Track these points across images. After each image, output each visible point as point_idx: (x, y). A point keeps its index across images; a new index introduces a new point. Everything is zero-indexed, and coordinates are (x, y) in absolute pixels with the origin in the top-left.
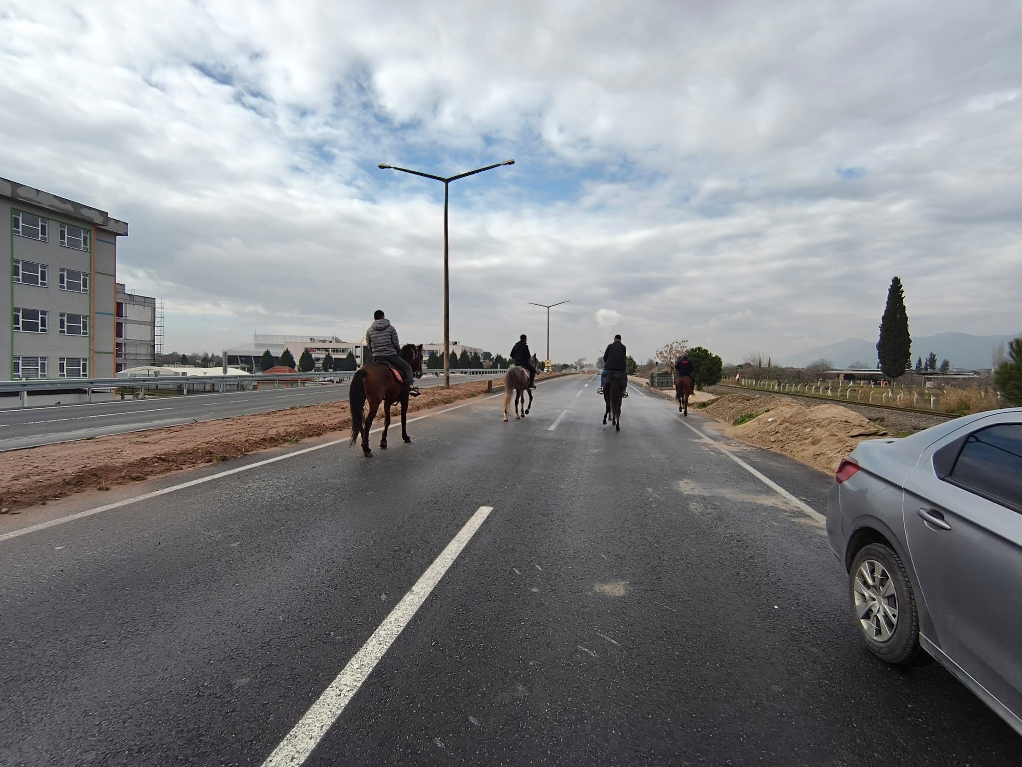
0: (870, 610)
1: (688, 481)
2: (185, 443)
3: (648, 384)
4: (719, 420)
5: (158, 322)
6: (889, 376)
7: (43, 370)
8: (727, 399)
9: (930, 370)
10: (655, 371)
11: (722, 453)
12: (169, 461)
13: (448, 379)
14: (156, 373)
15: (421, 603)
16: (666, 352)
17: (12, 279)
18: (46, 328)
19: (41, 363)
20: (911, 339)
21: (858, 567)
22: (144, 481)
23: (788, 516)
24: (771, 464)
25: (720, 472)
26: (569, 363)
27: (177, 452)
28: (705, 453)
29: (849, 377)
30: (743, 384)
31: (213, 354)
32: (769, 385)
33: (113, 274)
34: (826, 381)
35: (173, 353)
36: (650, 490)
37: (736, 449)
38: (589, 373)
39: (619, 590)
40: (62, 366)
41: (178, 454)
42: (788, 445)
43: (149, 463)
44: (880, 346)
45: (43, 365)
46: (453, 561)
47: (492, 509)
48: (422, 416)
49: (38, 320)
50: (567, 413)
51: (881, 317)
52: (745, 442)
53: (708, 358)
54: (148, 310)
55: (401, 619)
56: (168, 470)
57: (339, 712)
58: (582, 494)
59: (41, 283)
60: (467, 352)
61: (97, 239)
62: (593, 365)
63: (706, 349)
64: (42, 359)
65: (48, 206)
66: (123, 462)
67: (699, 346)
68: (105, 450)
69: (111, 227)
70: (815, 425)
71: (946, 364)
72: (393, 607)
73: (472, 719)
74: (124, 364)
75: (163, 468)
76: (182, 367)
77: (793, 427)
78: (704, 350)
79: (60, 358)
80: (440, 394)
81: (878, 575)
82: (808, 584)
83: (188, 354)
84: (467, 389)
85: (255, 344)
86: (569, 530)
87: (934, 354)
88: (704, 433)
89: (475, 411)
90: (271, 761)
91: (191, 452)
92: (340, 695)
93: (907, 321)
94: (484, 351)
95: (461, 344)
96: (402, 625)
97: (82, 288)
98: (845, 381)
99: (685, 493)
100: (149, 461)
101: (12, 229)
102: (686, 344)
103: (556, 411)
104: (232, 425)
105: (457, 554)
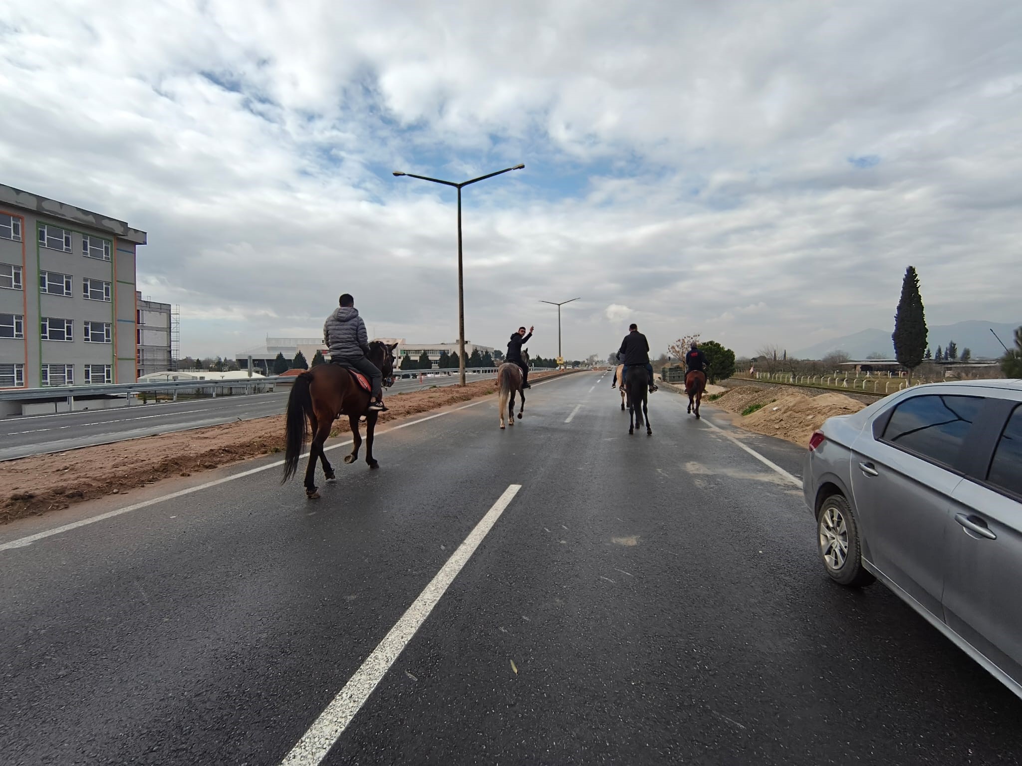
0: (831, 547)
1: (695, 463)
2: (240, 438)
3: (660, 379)
4: (729, 411)
5: (174, 328)
6: (907, 366)
7: (70, 377)
8: (736, 391)
9: (950, 360)
10: (668, 366)
11: (728, 440)
12: (232, 453)
13: (464, 377)
14: (175, 378)
15: (473, 551)
16: (678, 346)
17: (39, 290)
18: (72, 336)
19: (68, 370)
20: (927, 328)
21: (823, 515)
22: (215, 469)
23: (782, 489)
24: (773, 448)
25: (724, 455)
26: (581, 360)
27: (237, 445)
28: (712, 439)
29: (866, 368)
30: (758, 377)
31: (226, 358)
32: (784, 378)
33: (133, 282)
34: (843, 372)
35: (187, 357)
36: (659, 470)
37: (742, 436)
38: (601, 369)
39: (632, 542)
40: (87, 373)
41: (238, 447)
42: (791, 431)
43: (216, 454)
44: (896, 337)
45: (70, 372)
46: (493, 524)
47: (520, 486)
48: (443, 412)
49: (64, 329)
50: (580, 408)
51: (896, 308)
52: (752, 430)
53: (720, 351)
54: (165, 315)
55: (459, 561)
56: (233, 460)
57: (428, 614)
58: (599, 474)
59: (66, 293)
60: (478, 351)
61: (118, 249)
62: (605, 361)
63: (718, 342)
64: (68, 366)
65: (73, 218)
66: (195, 453)
67: (711, 340)
68: (174, 445)
69: (131, 237)
70: (816, 412)
71: (967, 353)
72: (452, 553)
73: (524, 617)
74: (142, 369)
75: (228, 458)
76: (197, 372)
77: (796, 415)
78: (716, 344)
79: (85, 366)
80: (457, 392)
81: (835, 519)
82: (790, 537)
83: (202, 359)
84: (483, 387)
85: (268, 347)
86: (589, 501)
87: (955, 342)
88: (713, 423)
89: (493, 406)
90: (388, 638)
91: (249, 445)
92: (425, 605)
93: (923, 310)
94: (495, 349)
95: (472, 343)
96: (461, 564)
97: (104, 297)
98: (862, 372)
99: (691, 473)
100: (216, 452)
101: (38, 241)
102: (698, 339)
103: (570, 406)
104: (274, 422)
105: (496, 519)
